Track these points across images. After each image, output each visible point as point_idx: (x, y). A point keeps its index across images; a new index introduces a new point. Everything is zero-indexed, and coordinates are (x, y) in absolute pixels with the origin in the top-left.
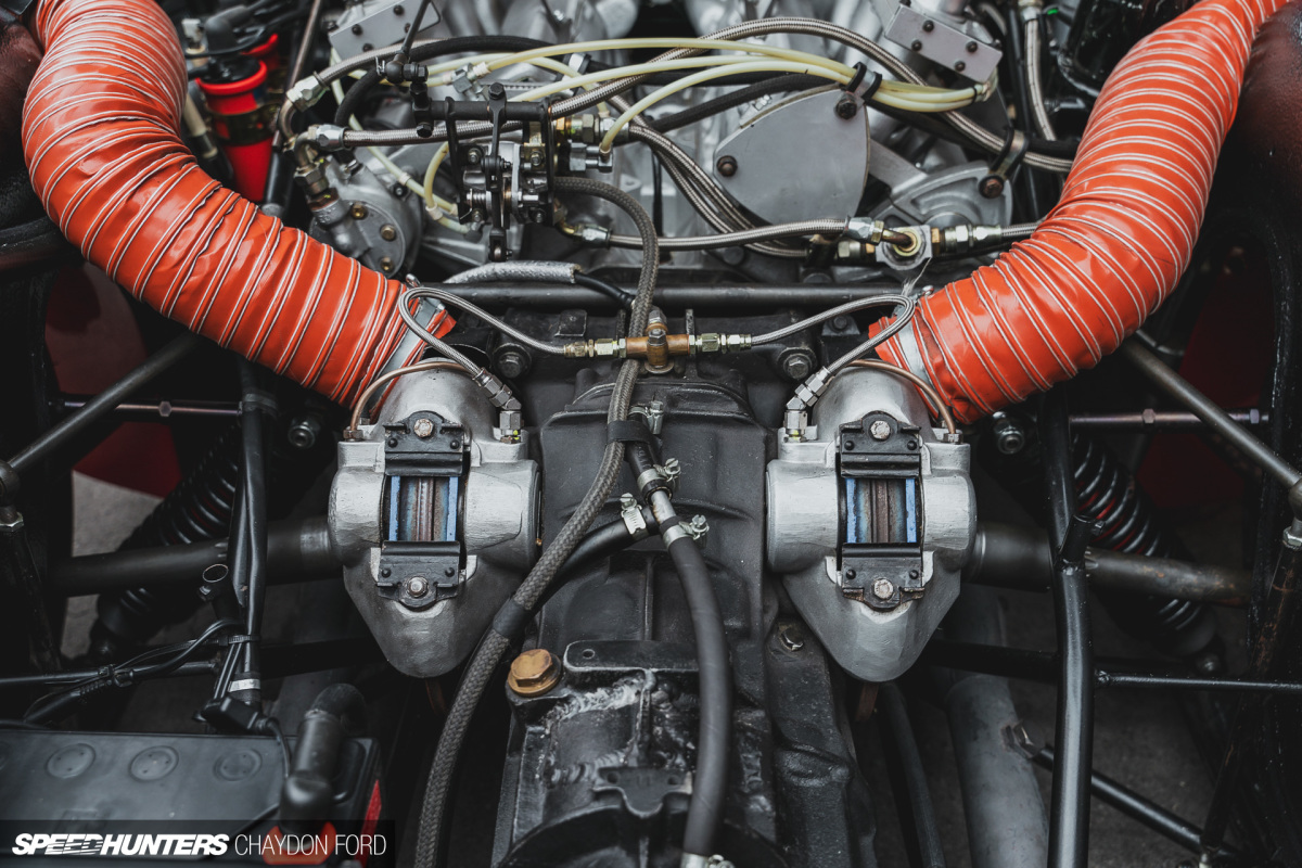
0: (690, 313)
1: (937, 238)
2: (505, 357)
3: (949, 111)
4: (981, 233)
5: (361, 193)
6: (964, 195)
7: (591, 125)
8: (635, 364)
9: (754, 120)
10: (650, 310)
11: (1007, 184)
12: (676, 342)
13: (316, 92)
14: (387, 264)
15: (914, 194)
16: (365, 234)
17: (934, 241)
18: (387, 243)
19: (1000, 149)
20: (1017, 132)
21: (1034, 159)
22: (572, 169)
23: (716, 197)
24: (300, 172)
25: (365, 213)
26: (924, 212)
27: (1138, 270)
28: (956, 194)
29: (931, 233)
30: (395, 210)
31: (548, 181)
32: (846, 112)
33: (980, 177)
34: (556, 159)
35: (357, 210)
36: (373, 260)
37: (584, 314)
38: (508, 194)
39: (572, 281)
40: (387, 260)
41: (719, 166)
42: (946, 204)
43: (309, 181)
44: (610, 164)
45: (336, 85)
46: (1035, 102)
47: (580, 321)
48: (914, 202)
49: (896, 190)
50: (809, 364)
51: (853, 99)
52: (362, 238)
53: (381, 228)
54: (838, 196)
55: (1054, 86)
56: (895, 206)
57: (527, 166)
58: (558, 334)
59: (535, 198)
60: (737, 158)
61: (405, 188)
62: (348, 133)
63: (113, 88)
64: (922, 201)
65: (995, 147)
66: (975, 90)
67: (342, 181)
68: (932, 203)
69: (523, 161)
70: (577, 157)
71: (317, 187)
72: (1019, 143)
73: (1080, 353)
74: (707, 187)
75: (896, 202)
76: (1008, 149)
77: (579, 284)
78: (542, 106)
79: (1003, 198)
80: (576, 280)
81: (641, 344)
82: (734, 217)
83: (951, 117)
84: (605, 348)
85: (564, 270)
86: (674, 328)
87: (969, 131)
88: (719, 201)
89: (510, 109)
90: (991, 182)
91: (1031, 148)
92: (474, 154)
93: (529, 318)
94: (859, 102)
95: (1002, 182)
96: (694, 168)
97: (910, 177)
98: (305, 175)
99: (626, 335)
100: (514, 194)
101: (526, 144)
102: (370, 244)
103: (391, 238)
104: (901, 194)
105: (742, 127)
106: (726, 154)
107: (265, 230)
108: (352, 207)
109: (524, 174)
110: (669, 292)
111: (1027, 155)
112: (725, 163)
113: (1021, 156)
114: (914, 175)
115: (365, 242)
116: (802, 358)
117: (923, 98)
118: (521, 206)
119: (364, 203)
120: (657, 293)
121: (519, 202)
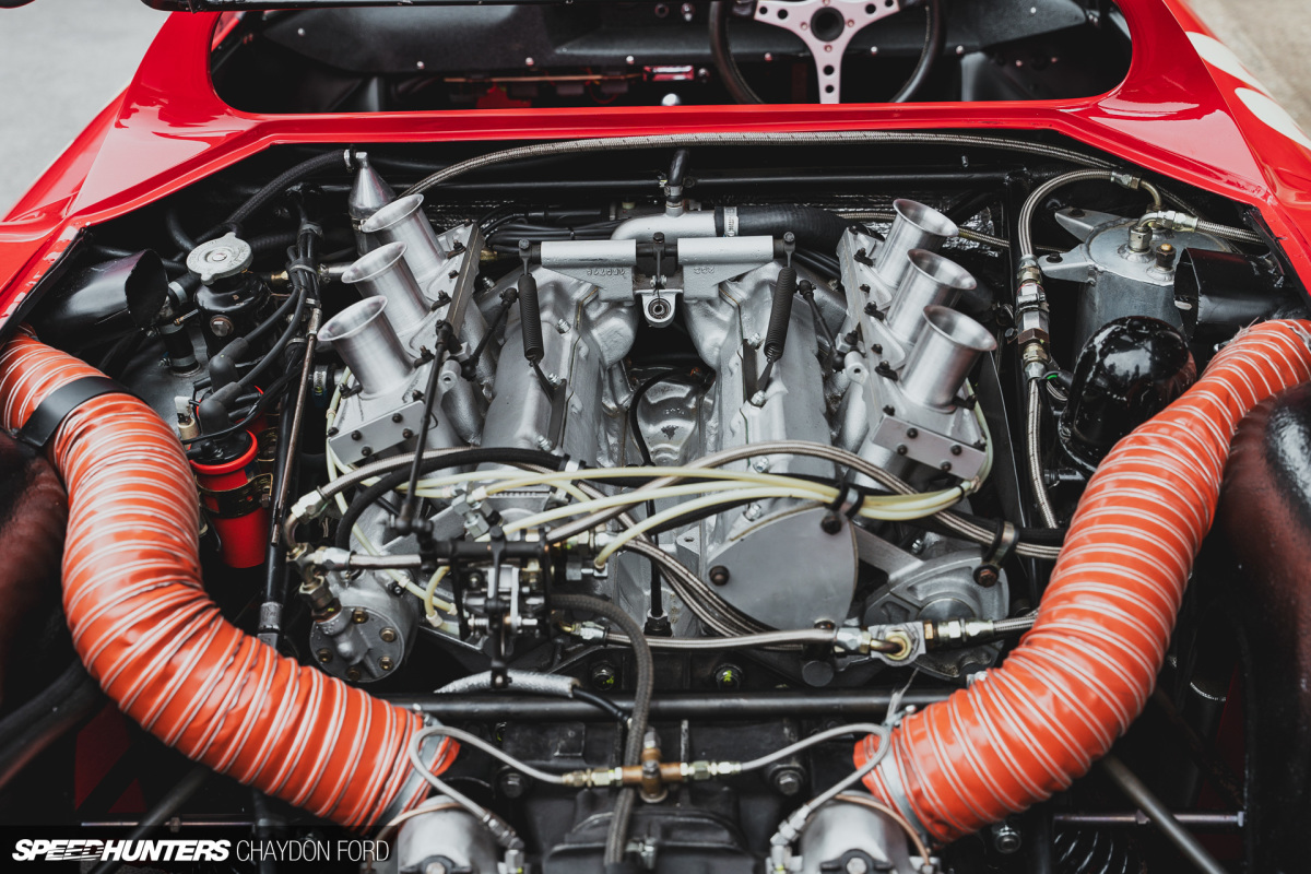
0: (685, 725)
1: (930, 635)
2: (507, 779)
3: (938, 513)
4: (974, 629)
5: (361, 597)
6: (962, 580)
7: (586, 542)
8: (631, 793)
9: (743, 534)
10: (646, 731)
11: (1002, 572)
12: (670, 770)
13: (319, 506)
14: (386, 664)
15: (909, 581)
16: (365, 637)
17: (927, 637)
18: (386, 644)
19: (991, 542)
20: (1007, 525)
21: (1027, 549)
22: (568, 578)
23: (710, 600)
24: (305, 589)
25: (365, 617)
26: (921, 598)
27: (1098, 706)
28: (953, 579)
29: (924, 628)
30: (394, 611)
31: (546, 600)
32: (832, 528)
33: (974, 567)
34: (553, 569)
35: (359, 616)
36: (373, 660)
37: (583, 727)
38: (508, 620)
39: (571, 696)
40: (387, 659)
41: (712, 575)
42: (943, 591)
43: (314, 597)
44: (605, 574)
45: (340, 498)
46: (1034, 476)
47: (578, 736)
48: (912, 589)
49: (892, 577)
50: (799, 781)
51: (837, 517)
52: (362, 641)
53: (381, 631)
54: (829, 598)
55: (1053, 457)
56: (892, 593)
57: (526, 590)
58: (557, 754)
59: (534, 622)
60: (729, 568)
61: (404, 590)
62: (353, 557)
63: (146, 555)
64: (919, 587)
65: (985, 540)
66: (962, 489)
67: (342, 585)
68: (929, 589)
69: (522, 584)
70: (574, 568)
71: (322, 602)
72: (1009, 535)
73: (1047, 782)
74: (701, 592)
75: (892, 590)
76: (999, 541)
77: (577, 698)
78: (539, 546)
79: (1000, 584)
80: (573, 693)
81: (636, 773)
82: (729, 616)
83: (940, 518)
84: (603, 777)
85: (563, 684)
86: (667, 754)
87: (958, 528)
88: (714, 604)
89: (510, 548)
90: (986, 573)
91: (1023, 537)
92: (474, 580)
93: (529, 733)
94: (844, 518)
95: (996, 572)
96: (687, 575)
97: (906, 564)
98: (310, 592)
99: (621, 763)
100: (514, 619)
101: (524, 569)
102: (370, 645)
103: (392, 639)
104: (897, 581)
105: (732, 540)
106: (718, 564)
107: (285, 679)
108: (353, 613)
109: (522, 597)
110: (665, 704)
111: (1018, 547)
112: (717, 574)
113: (1013, 546)
114: (910, 562)
115: (365, 644)
116: (792, 776)
117: (909, 506)
118: (520, 631)
119: (365, 609)
120: (654, 704)
121: (519, 628)
